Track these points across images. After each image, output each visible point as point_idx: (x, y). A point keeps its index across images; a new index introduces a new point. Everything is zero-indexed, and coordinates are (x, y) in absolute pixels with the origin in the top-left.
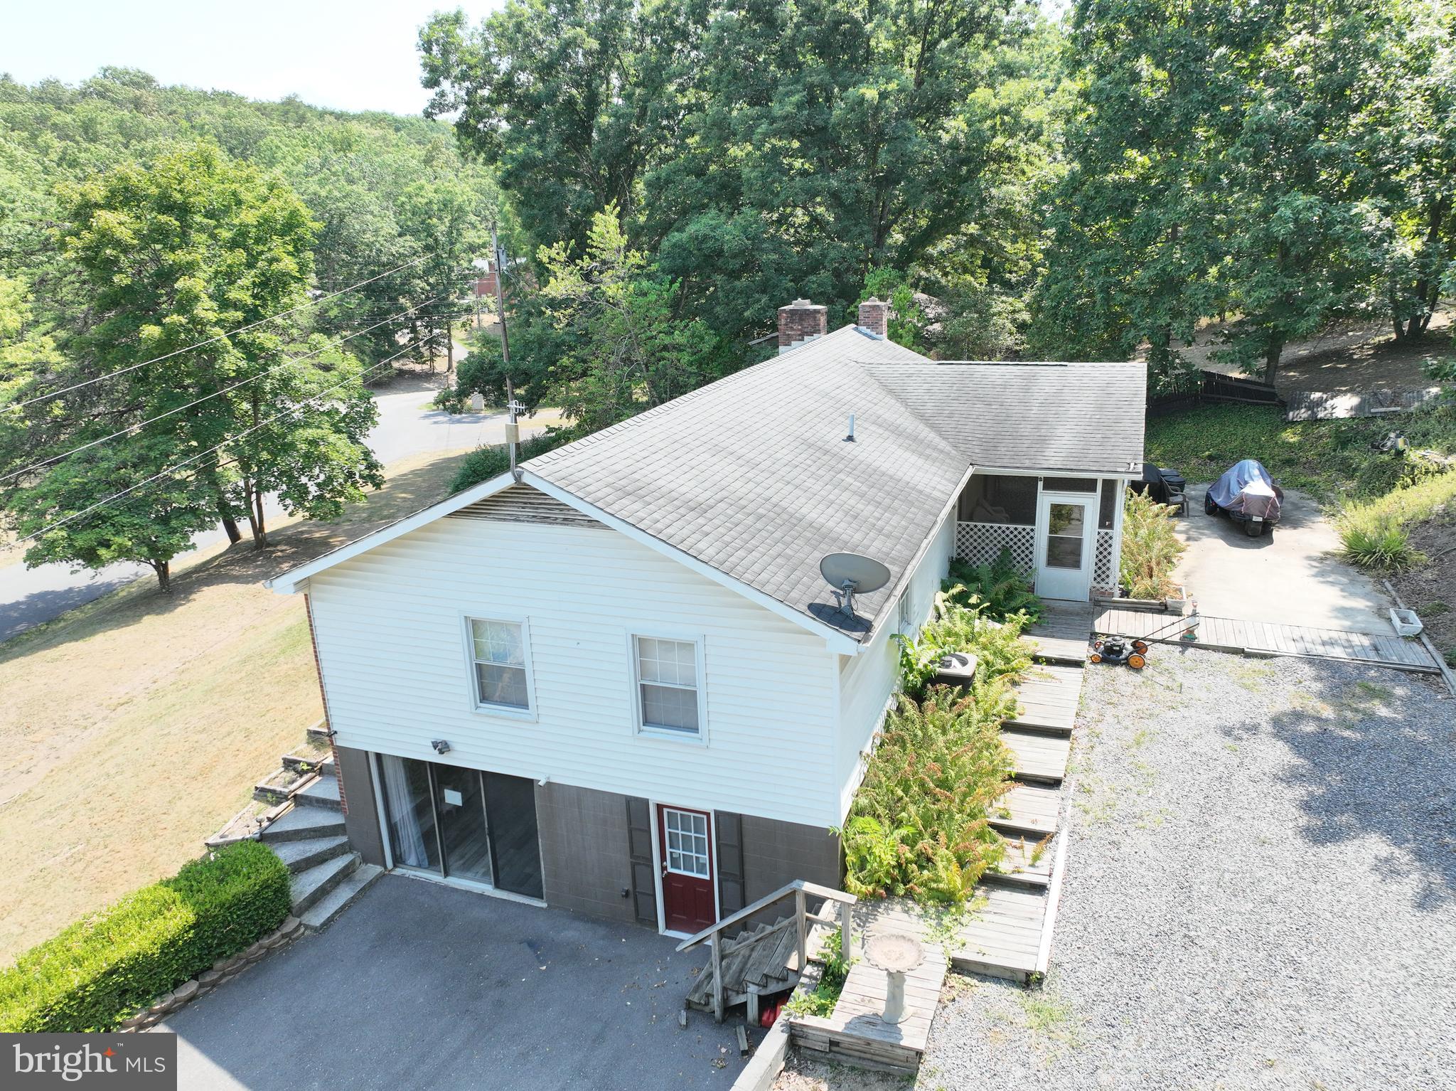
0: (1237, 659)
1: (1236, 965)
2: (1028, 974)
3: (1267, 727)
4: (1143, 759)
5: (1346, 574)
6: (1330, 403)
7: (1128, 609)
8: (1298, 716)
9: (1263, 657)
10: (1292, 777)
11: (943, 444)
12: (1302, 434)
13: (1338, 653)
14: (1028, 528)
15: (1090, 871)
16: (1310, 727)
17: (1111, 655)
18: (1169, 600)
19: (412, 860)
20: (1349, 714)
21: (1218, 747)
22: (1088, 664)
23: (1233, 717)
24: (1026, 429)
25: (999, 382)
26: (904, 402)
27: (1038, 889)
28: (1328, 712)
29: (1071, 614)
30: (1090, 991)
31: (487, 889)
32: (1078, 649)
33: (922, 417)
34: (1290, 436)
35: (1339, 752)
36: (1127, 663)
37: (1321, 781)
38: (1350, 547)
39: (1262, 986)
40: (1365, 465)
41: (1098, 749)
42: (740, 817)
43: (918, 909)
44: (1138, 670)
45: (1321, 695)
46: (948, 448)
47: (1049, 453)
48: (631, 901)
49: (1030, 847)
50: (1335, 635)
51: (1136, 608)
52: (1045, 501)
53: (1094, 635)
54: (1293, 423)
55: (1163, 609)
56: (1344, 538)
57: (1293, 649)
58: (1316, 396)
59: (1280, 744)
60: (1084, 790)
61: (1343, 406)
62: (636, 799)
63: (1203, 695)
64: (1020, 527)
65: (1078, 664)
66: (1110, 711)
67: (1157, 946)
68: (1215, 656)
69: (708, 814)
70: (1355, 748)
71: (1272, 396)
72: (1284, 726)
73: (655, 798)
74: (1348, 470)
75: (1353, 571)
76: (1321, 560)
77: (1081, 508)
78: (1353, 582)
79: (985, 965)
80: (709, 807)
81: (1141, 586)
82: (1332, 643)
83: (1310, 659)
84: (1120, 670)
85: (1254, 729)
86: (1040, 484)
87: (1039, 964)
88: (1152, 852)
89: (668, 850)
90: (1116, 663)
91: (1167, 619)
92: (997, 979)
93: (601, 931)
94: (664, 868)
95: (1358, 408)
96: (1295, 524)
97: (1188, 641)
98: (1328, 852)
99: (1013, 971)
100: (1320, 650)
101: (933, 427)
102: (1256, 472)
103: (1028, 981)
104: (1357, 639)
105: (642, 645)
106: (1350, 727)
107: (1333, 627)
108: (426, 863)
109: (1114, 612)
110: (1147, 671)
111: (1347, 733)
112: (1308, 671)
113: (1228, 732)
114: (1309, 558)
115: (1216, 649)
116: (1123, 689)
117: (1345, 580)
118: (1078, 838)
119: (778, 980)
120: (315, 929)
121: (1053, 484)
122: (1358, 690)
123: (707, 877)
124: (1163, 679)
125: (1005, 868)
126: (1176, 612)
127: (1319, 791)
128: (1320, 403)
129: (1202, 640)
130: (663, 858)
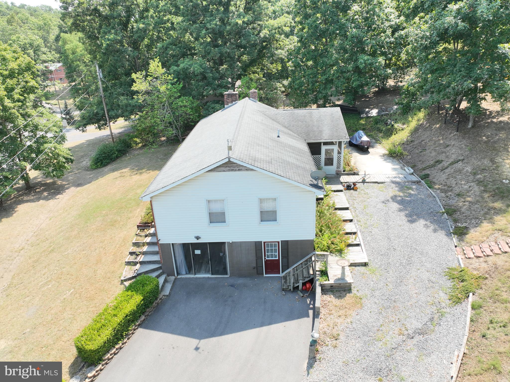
0: (376, 184)
1: (405, 252)
2: (365, 263)
3: (391, 200)
4: (368, 212)
5: (390, 159)
6: (371, 112)
7: (346, 175)
8: (396, 196)
9: (382, 183)
10: (400, 210)
11: (296, 135)
12: (365, 121)
13: (398, 180)
14: (319, 156)
15: (368, 239)
16: (399, 198)
17: (349, 188)
18: (355, 171)
19: (184, 272)
20: (406, 194)
21: (382, 206)
22: (344, 191)
23: (383, 199)
24: (315, 129)
25: (302, 115)
26: (278, 122)
27: (358, 245)
28: (401, 194)
29: (333, 178)
30: (379, 263)
31: (209, 276)
32: (340, 187)
33: (285, 127)
34: (362, 122)
35: (407, 203)
36: (353, 189)
37: (406, 210)
38: (390, 152)
39: (412, 255)
40: (384, 129)
41: (357, 211)
42: (288, 241)
43: (334, 255)
44: (356, 190)
45: (399, 191)
46: (297, 136)
47: (324, 135)
48: (255, 270)
49: (354, 236)
50: (396, 175)
51: (348, 174)
52: (324, 148)
53: (342, 183)
54: (362, 118)
55: (354, 174)
56: (388, 150)
57: (388, 180)
58: (367, 110)
59: (395, 203)
60: (358, 221)
61: (374, 112)
62: (258, 242)
63: (373, 194)
64: (317, 156)
65: (341, 191)
66: (355, 202)
67: (388, 252)
68: (372, 184)
69: (278, 242)
70: (410, 201)
71: (357, 111)
72: (394, 198)
73: (263, 241)
74: (380, 131)
75: (391, 158)
76: (384, 156)
77: (333, 150)
78: (393, 161)
79: (355, 263)
80: (279, 240)
81: (347, 169)
82: (395, 177)
83: (393, 182)
84: (352, 191)
85: (388, 200)
86: (322, 144)
87: (366, 260)
88: (378, 232)
89: (266, 253)
90: (350, 189)
91: (356, 176)
92: (359, 266)
93: (249, 279)
94: (265, 259)
95: (378, 113)
96: (373, 147)
97: (364, 182)
98: (414, 225)
99: (362, 263)
100: (394, 180)
101: (289, 130)
102: (363, 134)
103: (365, 265)
104: (401, 176)
105: (261, 201)
106: (407, 197)
107: (394, 174)
108: (188, 272)
109: (343, 176)
110: (358, 190)
111: (407, 198)
112: (393, 185)
113: (383, 202)
114: (380, 156)
115: (371, 182)
116: (355, 195)
117: (391, 161)
118: (362, 232)
119: (308, 277)
120: (167, 296)
121: (325, 144)
122: (405, 188)
123: (277, 258)
124: (362, 192)
125: (350, 242)
126: (358, 174)
127: (407, 212)
128: (368, 112)
129: (367, 181)
130: (265, 256)
